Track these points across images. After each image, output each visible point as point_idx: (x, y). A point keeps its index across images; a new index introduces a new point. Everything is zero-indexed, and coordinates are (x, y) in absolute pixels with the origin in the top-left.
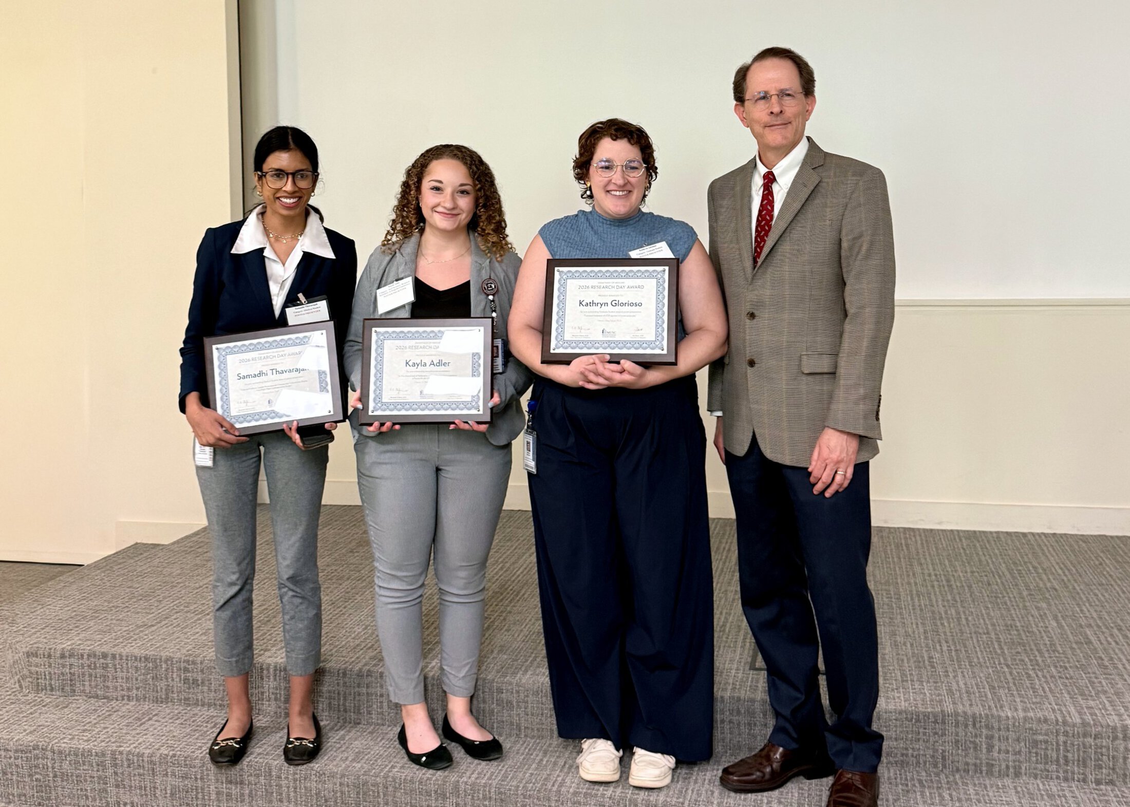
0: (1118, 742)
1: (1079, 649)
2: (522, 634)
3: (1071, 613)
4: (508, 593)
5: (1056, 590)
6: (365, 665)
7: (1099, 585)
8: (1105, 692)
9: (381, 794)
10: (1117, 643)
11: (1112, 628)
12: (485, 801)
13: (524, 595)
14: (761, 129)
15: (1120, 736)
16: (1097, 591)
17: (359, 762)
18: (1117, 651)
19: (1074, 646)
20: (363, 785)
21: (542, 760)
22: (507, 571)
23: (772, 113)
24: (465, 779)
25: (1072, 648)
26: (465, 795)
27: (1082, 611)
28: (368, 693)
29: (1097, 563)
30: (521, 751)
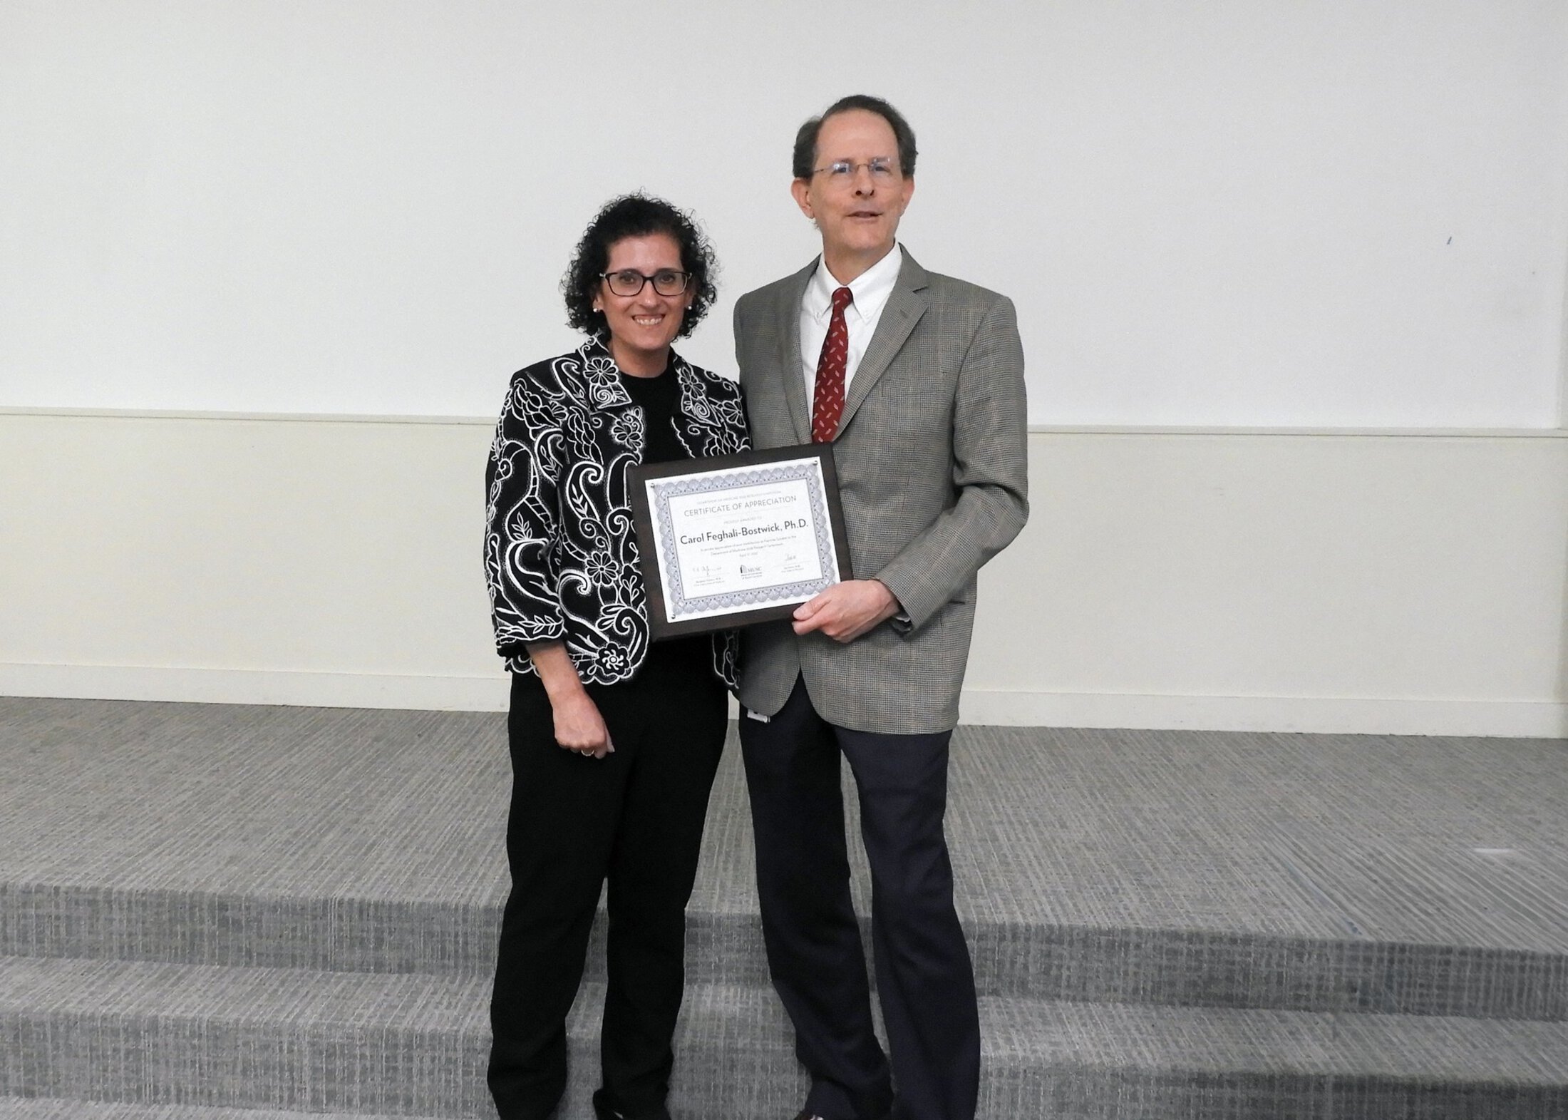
0: (1004, 944)
1: (981, 846)
2: (264, 843)
3: (981, 809)
4: (253, 798)
5: (970, 785)
6: (36, 878)
7: (1024, 779)
8: (1000, 890)
9: (49, 1036)
10: (1028, 839)
11: (1027, 824)
12: (194, 1039)
13: (274, 800)
14: (839, 218)
15: (1009, 936)
16: (1019, 786)
17: (19, 998)
18: (1026, 848)
19: (976, 843)
20: (23, 1026)
21: (276, 991)
22: (255, 773)
23: (859, 193)
24: (166, 1013)
25: (973, 846)
26: (166, 1034)
27: (995, 807)
28: (37, 916)
29: (1027, 756)
30: (249, 982)
